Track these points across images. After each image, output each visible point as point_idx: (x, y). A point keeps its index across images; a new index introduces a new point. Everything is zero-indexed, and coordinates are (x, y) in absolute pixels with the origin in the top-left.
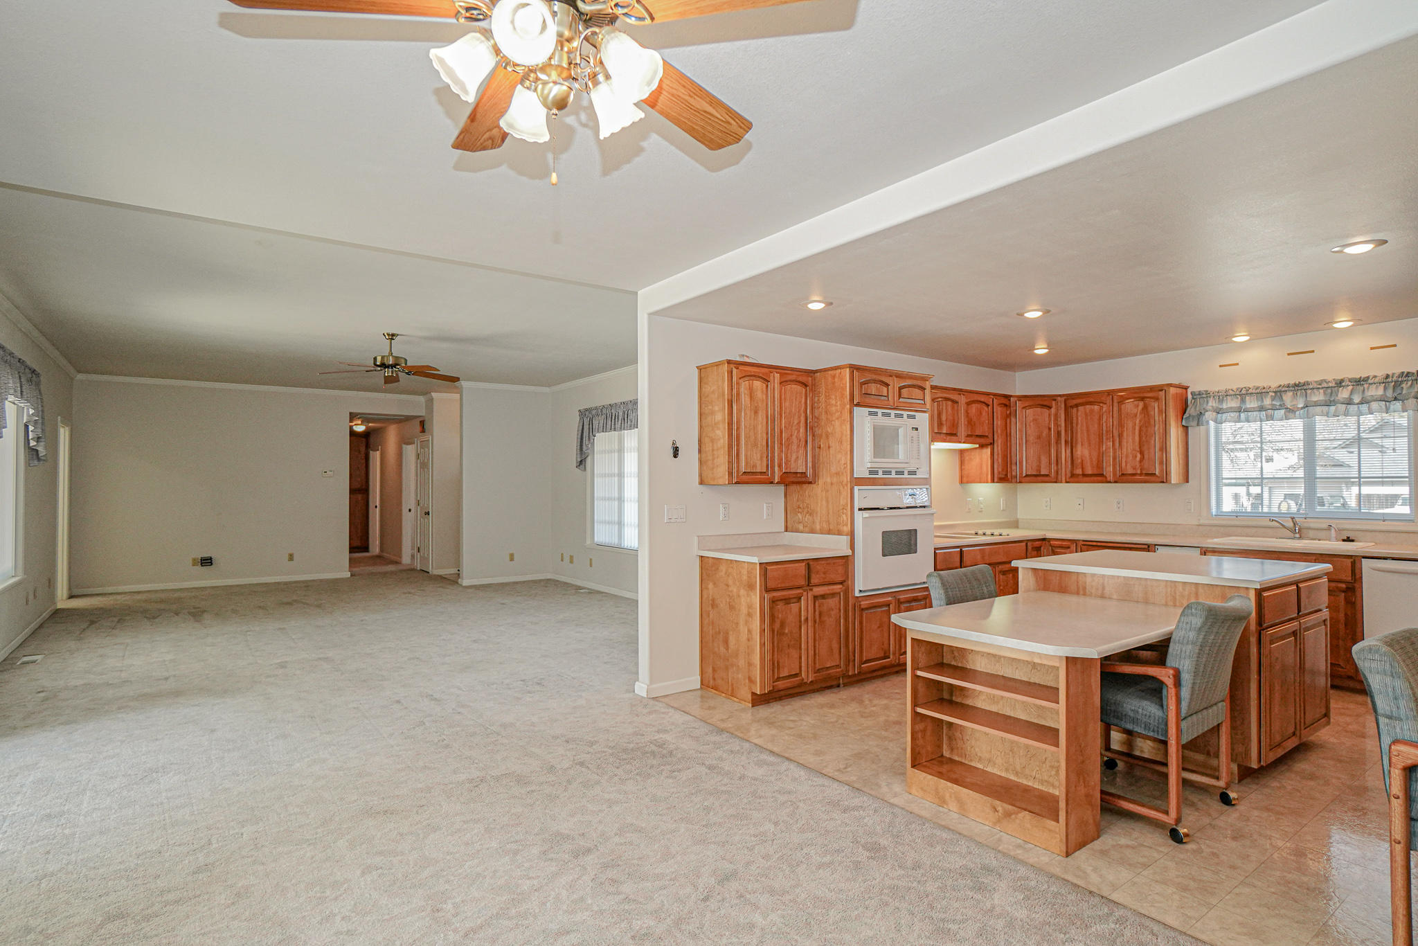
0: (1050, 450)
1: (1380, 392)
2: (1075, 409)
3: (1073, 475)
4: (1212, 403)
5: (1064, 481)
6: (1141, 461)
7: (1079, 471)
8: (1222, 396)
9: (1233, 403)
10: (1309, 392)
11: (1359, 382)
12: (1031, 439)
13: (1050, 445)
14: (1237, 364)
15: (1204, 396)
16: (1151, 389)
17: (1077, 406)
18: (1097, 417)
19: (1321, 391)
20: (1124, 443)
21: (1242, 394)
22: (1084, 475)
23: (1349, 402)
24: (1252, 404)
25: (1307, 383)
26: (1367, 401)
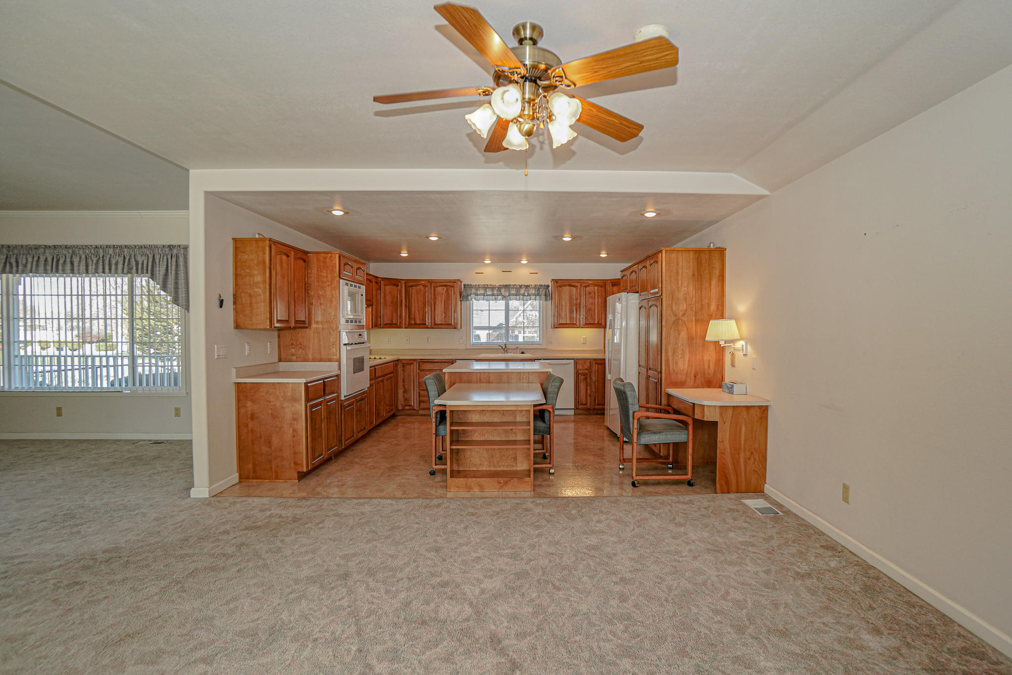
0: (397, 309)
1: (534, 292)
2: (411, 288)
3: (410, 324)
4: (473, 291)
5: (404, 326)
6: (445, 317)
7: (413, 322)
8: (478, 287)
9: (481, 291)
10: (510, 289)
11: (527, 287)
12: (388, 303)
13: (397, 307)
14: (485, 273)
15: (469, 286)
16: (450, 281)
17: (412, 286)
18: (422, 293)
19: (515, 289)
20: (437, 307)
21: (485, 287)
22: (415, 324)
23: (524, 295)
24: (489, 293)
25: (509, 285)
26: (529, 295)
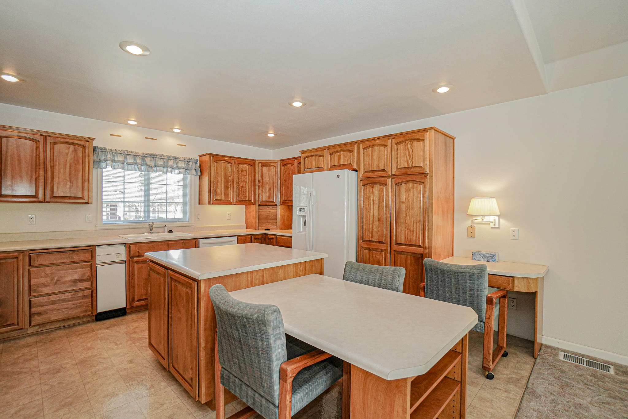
4: (110, 156)
6: (71, 187)
8: (116, 152)
9: (120, 158)
10: (157, 159)
11: (176, 159)
14: (120, 136)
15: (104, 150)
16: (80, 139)
19: (162, 160)
21: (125, 154)
24: (130, 160)
25: (155, 155)
26: (178, 168)
